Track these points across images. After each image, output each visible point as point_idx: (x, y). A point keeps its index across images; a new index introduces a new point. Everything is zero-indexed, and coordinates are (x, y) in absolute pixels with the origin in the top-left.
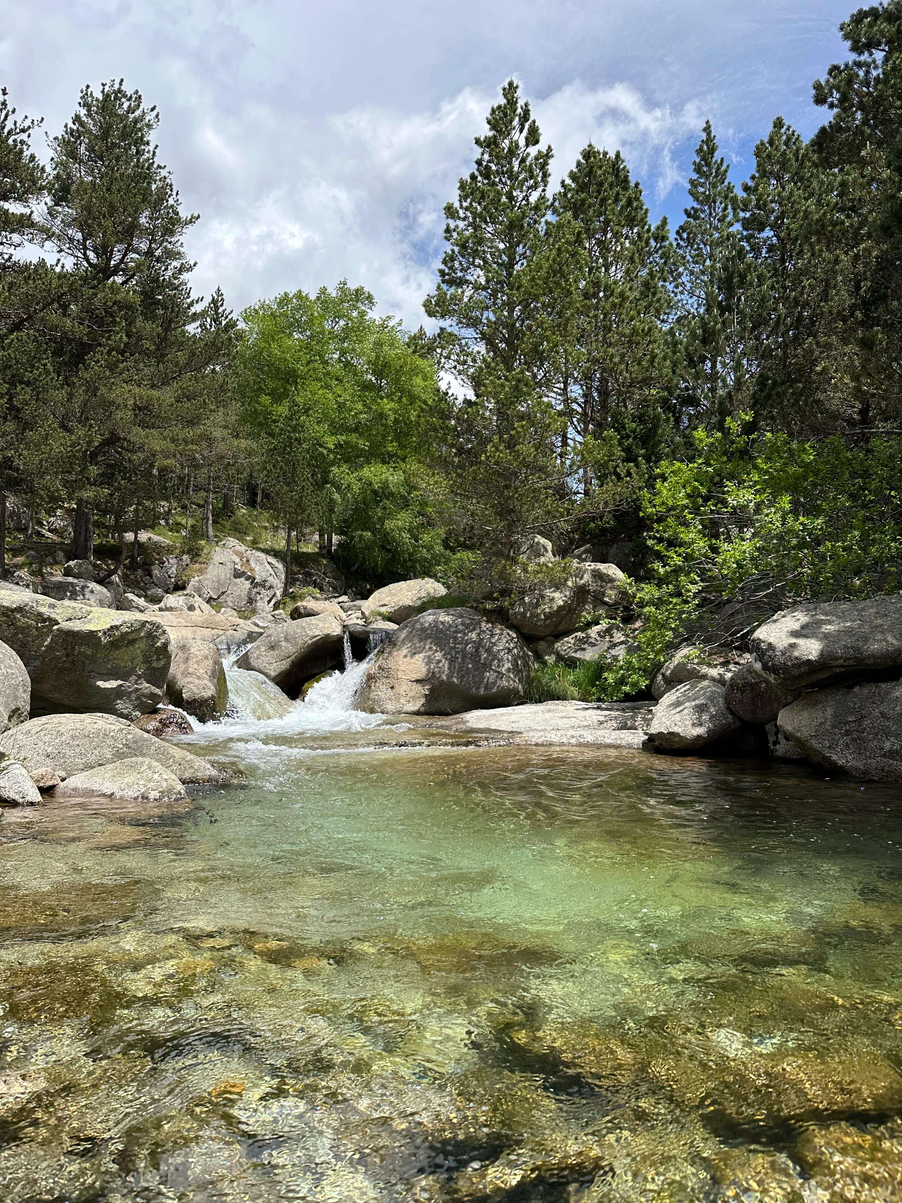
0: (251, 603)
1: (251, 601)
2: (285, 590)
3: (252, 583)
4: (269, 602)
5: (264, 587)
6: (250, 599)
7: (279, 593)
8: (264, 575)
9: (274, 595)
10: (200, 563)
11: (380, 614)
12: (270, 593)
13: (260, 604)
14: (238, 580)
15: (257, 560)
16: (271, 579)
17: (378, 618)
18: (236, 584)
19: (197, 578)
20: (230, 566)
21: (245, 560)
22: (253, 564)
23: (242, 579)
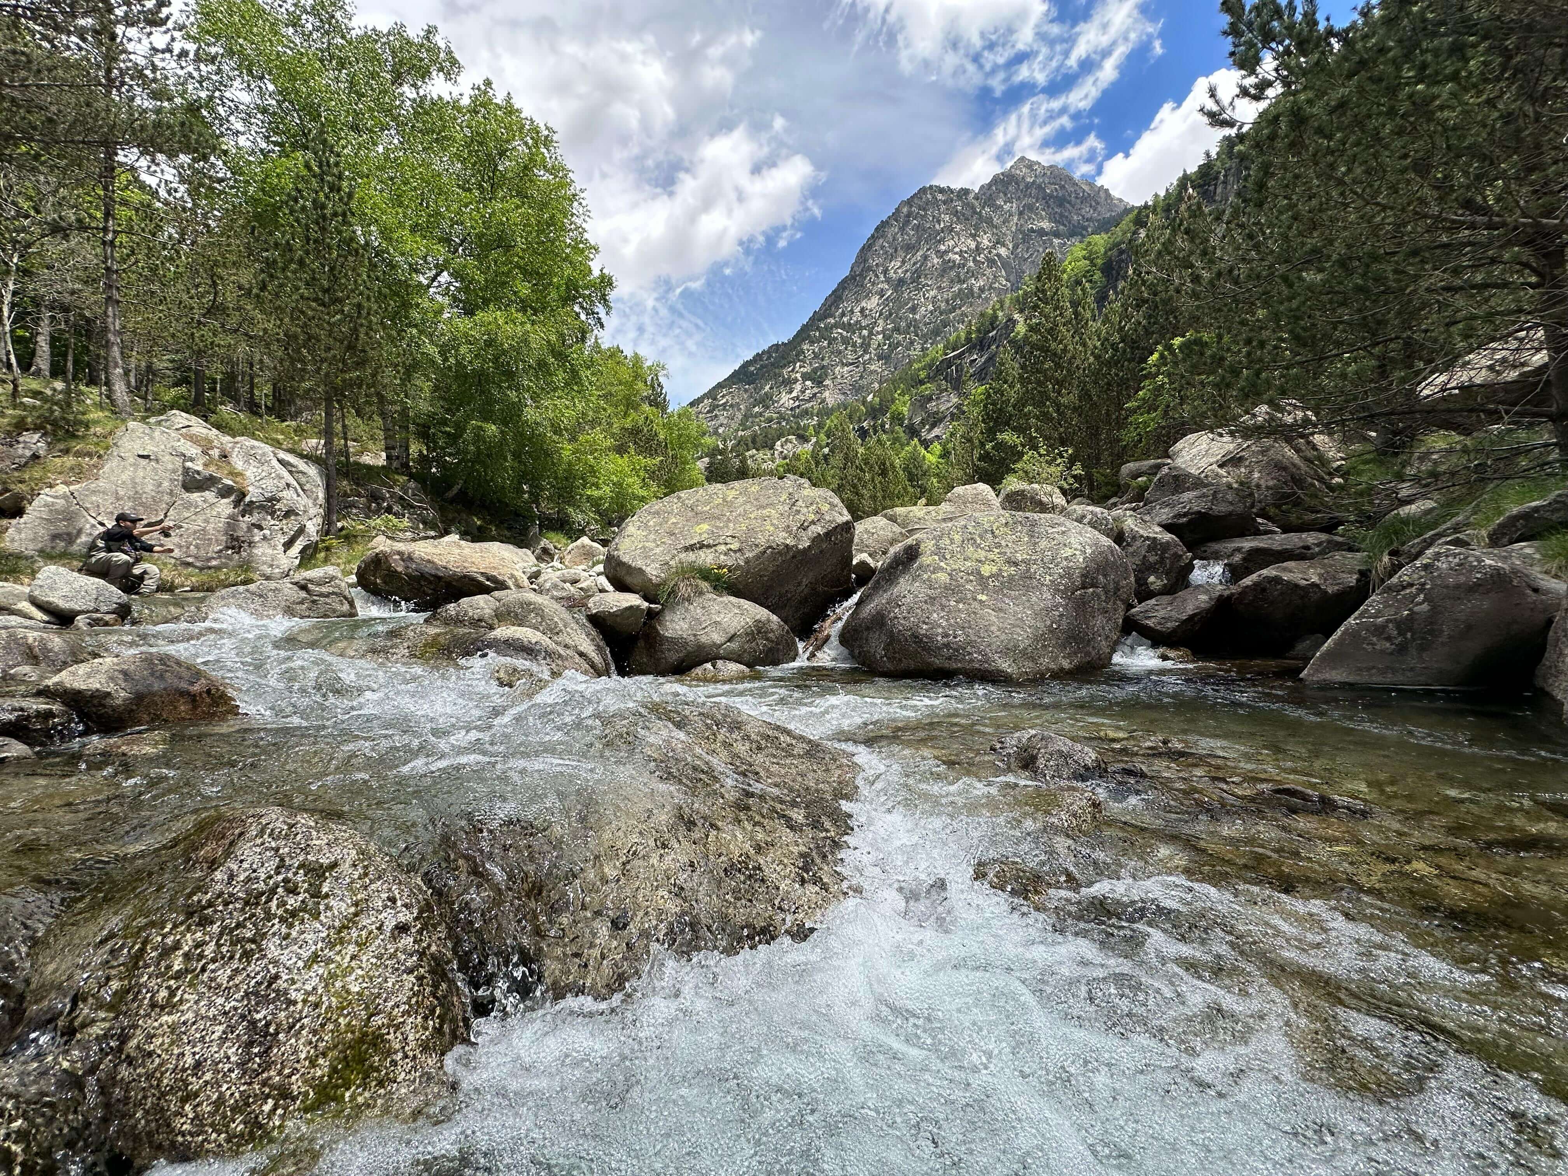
0: (237, 549)
1: (235, 543)
2: (328, 520)
3: (237, 503)
4: (288, 545)
5: (272, 514)
6: (234, 538)
7: (312, 528)
8: (270, 486)
9: (301, 531)
10: (78, 454)
11: (705, 574)
12: (291, 526)
13: (262, 551)
14: (195, 496)
15: (250, 456)
16: (288, 494)
17: (704, 585)
18: (188, 506)
19: (62, 489)
20: (171, 463)
21: (215, 453)
22: (238, 463)
23: (210, 495)
